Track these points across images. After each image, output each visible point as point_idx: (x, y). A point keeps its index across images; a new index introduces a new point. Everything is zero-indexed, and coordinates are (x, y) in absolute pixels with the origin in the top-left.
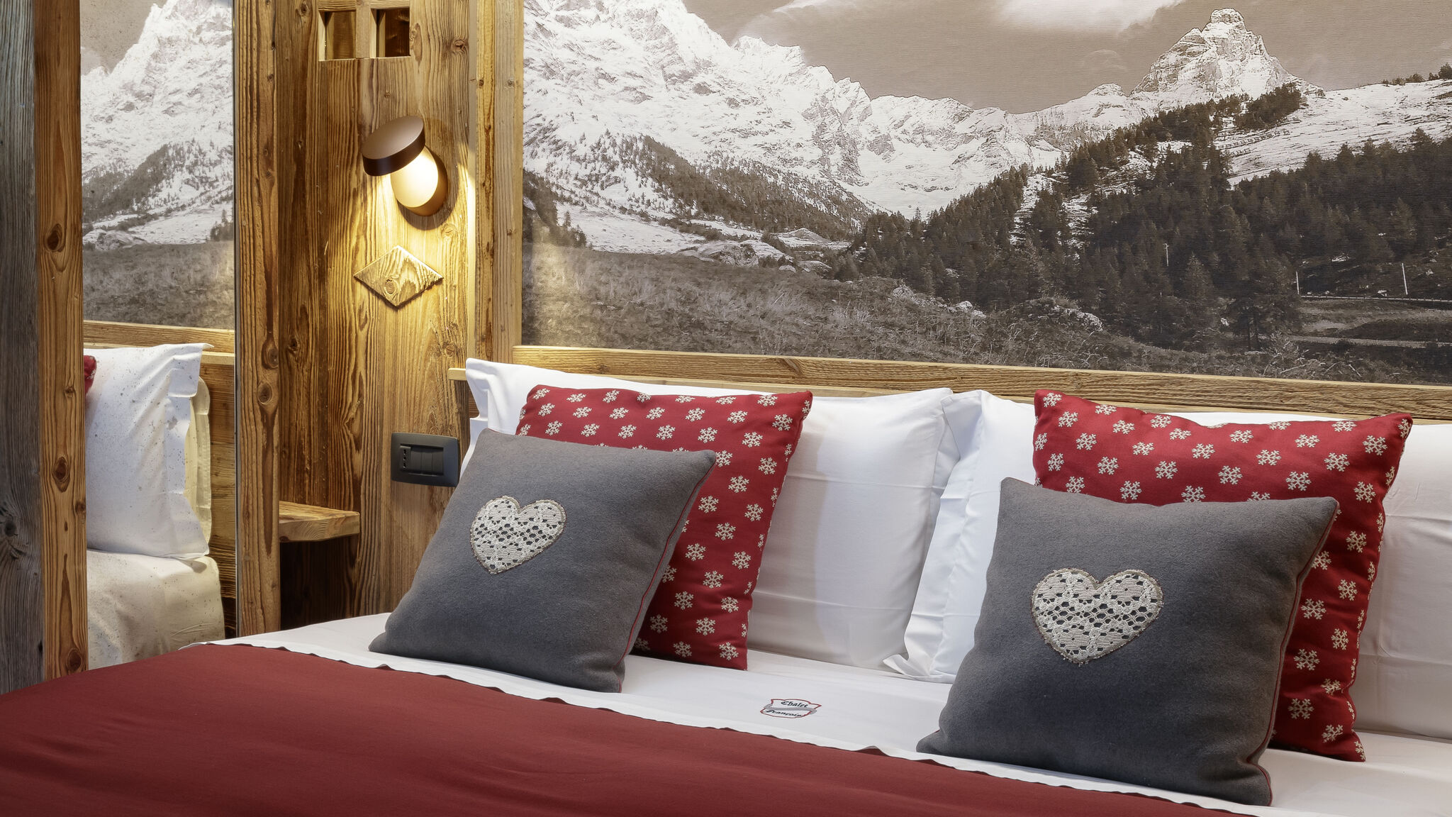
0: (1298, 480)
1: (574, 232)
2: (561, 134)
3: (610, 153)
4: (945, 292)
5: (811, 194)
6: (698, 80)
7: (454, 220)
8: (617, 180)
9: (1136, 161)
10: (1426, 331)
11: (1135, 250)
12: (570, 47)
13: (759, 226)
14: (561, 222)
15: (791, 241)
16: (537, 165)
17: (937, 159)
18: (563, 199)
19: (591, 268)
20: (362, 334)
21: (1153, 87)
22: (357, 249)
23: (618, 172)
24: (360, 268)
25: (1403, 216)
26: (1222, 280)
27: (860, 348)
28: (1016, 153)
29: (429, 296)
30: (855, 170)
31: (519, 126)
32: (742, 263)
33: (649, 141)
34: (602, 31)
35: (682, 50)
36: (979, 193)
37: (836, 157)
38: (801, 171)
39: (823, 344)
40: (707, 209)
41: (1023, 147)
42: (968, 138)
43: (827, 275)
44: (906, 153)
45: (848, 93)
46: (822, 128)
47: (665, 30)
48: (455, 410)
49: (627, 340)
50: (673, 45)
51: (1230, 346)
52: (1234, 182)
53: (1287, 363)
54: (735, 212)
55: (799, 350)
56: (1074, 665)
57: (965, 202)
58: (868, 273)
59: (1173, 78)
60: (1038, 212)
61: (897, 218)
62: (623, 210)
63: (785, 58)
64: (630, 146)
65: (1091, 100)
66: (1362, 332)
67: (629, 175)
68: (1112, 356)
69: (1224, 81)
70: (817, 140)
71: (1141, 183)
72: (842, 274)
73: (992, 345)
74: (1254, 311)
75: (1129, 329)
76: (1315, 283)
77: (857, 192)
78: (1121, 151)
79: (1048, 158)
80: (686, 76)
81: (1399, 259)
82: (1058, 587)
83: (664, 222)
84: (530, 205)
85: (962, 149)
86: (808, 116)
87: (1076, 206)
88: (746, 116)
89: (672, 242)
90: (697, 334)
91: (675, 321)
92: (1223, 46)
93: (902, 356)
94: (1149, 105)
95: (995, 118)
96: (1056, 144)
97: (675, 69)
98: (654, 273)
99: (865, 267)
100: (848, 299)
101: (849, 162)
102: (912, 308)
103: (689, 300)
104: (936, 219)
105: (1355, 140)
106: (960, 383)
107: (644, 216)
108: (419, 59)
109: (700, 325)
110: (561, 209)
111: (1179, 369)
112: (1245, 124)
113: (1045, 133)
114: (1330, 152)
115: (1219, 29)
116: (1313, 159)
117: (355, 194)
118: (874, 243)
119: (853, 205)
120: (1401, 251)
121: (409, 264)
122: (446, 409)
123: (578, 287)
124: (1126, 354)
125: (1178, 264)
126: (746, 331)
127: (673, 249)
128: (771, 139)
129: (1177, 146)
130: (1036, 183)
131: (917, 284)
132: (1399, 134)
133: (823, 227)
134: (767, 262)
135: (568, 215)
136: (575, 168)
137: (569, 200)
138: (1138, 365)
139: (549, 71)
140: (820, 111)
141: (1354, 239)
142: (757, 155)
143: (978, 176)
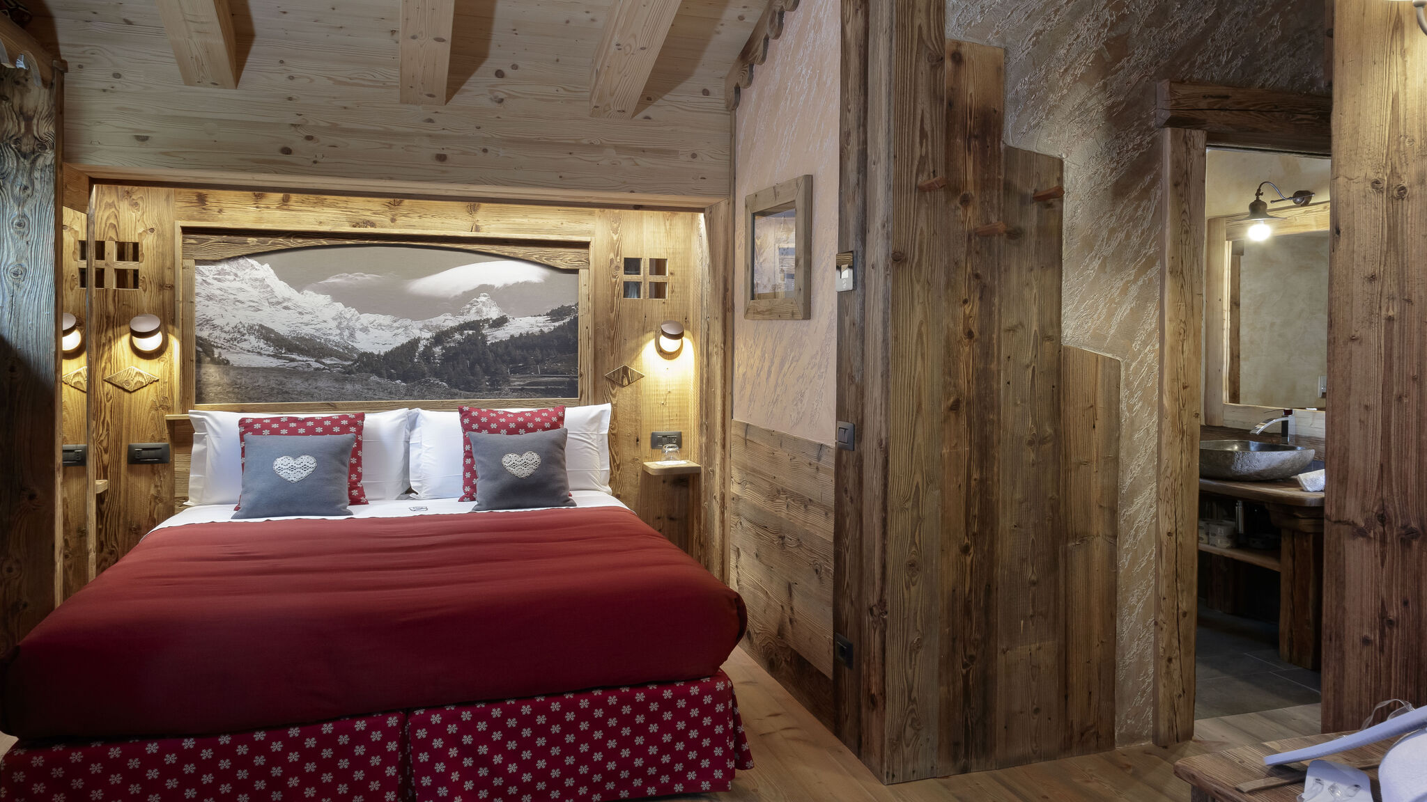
0: (547, 425)
1: (223, 360)
2: (216, 322)
3: (242, 330)
4: (391, 377)
5: (336, 346)
6: (285, 304)
7: (166, 355)
8: (245, 340)
9: (457, 336)
10: (546, 383)
11: (458, 363)
12: (221, 289)
13: (313, 357)
14: (216, 356)
15: (328, 361)
16: (204, 334)
17: (387, 335)
18: (217, 347)
19: (232, 373)
20: (108, 404)
21: (462, 314)
22: (105, 368)
23: (246, 337)
24: (107, 376)
25: (538, 352)
26: (486, 371)
27: (357, 398)
28: (416, 333)
29: (152, 386)
30: (354, 337)
31: (192, 319)
32: (306, 370)
33: (261, 326)
34: (237, 284)
35: (276, 293)
36: (403, 345)
37: (346, 333)
38: (331, 337)
39: (342, 396)
40: (290, 350)
41: (418, 331)
42: (398, 328)
43: (344, 373)
44: (374, 332)
45: (350, 312)
46: (340, 323)
47: (268, 286)
48: (167, 431)
49: (251, 399)
50: (272, 291)
51: (490, 390)
52: (489, 343)
53: (507, 394)
54: (301, 351)
55: (332, 399)
56: (522, 478)
57: (397, 348)
58: (360, 372)
59: (469, 312)
60: (424, 351)
61: (372, 354)
62: (249, 351)
63: (323, 299)
64: (252, 328)
65: (442, 317)
66: (528, 385)
67: (252, 338)
68: (451, 395)
69: (484, 314)
70: (338, 327)
71: (459, 343)
72: (350, 373)
73: (409, 394)
74: (496, 380)
75: (457, 386)
76: (513, 372)
77: (355, 345)
78: (452, 333)
79: (428, 335)
80: (279, 303)
81: (537, 364)
82: (509, 459)
83: (269, 355)
84: (200, 349)
85: (396, 331)
86: (334, 319)
87: (438, 350)
88: (307, 318)
89: (274, 363)
90: (286, 396)
91: (275, 391)
92: (484, 304)
93: (375, 399)
94: (461, 320)
95: (408, 322)
96: (430, 331)
97: (274, 300)
98: (264, 374)
99: (359, 370)
100: (352, 381)
101: (352, 335)
102: (378, 383)
103: (281, 383)
104: (386, 354)
105: (524, 332)
106: (411, 406)
107: (259, 354)
108: (145, 291)
109: (287, 392)
110: (216, 352)
111: (474, 398)
112: (491, 326)
113: (426, 327)
114: (517, 335)
115: (482, 299)
116: (512, 336)
117: (104, 345)
118: (363, 362)
119: (354, 349)
120: (538, 362)
121: (140, 374)
122: (161, 432)
123: (226, 380)
124: (457, 394)
125: (472, 367)
126: (308, 394)
127: (274, 365)
128: (318, 326)
129: (471, 332)
130: (423, 342)
131: (380, 375)
132: (536, 330)
133: (341, 357)
134: (317, 369)
135: (220, 353)
136: (224, 335)
137: (221, 347)
138: (460, 397)
139: (209, 298)
140: (339, 318)
141: (525, 359)
142: (313, 332)
143: (402, 340)
